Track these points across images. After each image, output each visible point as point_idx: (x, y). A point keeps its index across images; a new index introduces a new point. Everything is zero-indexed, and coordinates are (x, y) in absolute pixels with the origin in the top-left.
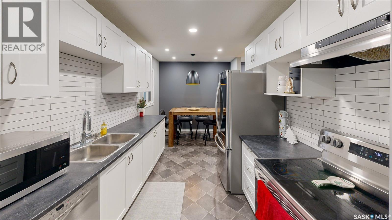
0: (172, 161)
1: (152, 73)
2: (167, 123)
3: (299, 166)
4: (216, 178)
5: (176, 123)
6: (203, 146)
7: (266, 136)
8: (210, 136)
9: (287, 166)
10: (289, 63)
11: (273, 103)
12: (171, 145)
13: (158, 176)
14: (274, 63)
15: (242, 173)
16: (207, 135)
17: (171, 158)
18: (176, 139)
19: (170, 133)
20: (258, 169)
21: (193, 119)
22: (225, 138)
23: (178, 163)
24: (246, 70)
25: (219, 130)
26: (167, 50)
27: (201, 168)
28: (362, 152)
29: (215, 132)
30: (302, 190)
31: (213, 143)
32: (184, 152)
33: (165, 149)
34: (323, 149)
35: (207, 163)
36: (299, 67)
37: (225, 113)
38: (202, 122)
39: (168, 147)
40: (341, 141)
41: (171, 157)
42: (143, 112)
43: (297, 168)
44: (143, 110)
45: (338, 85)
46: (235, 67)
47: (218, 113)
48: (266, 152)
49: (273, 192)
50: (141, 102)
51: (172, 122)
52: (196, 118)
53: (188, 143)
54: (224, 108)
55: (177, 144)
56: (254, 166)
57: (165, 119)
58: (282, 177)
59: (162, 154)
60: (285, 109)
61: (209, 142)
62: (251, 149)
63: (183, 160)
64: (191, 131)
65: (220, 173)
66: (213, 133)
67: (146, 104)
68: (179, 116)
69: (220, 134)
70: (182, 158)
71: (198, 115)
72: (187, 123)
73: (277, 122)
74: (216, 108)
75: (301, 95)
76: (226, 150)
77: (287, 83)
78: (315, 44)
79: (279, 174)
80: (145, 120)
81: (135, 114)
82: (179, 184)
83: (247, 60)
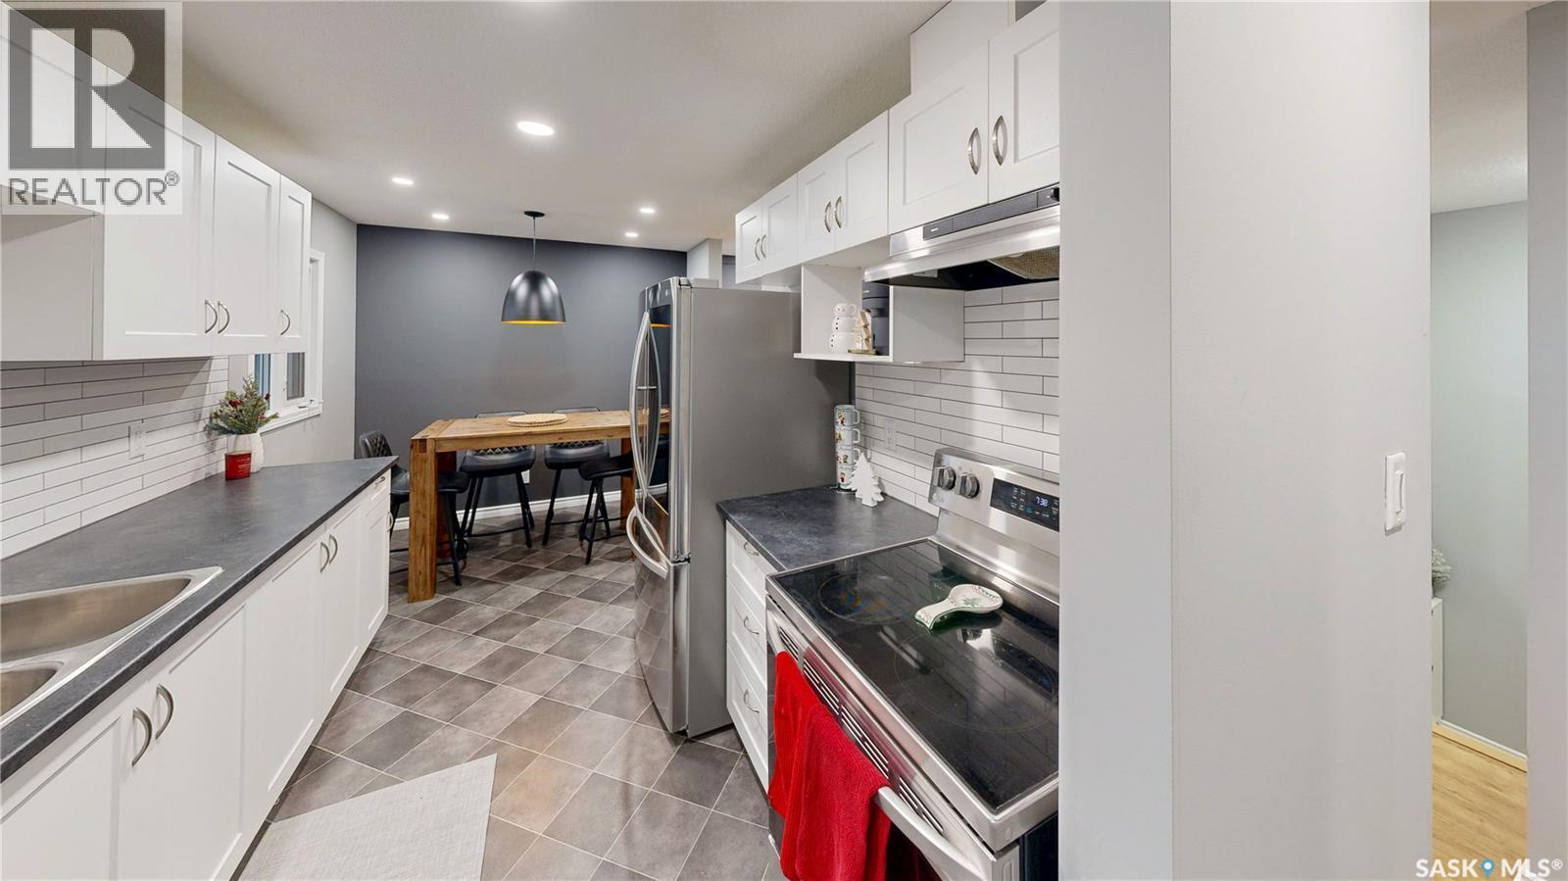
0: (426, 669)
1: (314, 274)
2: (401, 492)
3: (887, 574)
4: (633, 688)
5: (450, 485)
6: (576, 568)
7: (800, 490)
8: (607, 522)
9: (856, 582)
10: (860, 270)
11: (818, 382)
12: (421, 593)
13: (349, 767)
14: (820, 266)
15: (726, 642)
16: (596, 520)
17: (423, 654)
18: (450, 560)
19: (416, 538)
20: (778, 613)
21: (534, 460)
22: (668, 518)
23: (460, 670)
24: (738, 281)
25: (645, 491)
26: (403, 181)
27: (567, 666)
28: (1015, 501)
29: (626, 504)
30: (893, 651)
31: (622, 545)
32: (488, 613)
33: (388, 617)
34: (941, 508)
35: (597, 637)
36: (887, 282)
37: (667, 425)
38: (576, 470)
39: (407, 605)
40: (976, 478)
41: (421, 650)
42: (249, 455)
43: (882, 580)
44: (254, 444)
45: (971, 331)
46: (701, 269)
47: (641, 428)
48: (801, 545)
49: (820, 685)
50: (233, 404)
51: (429, 484)
52: (548, 456)
53: (508, 565)
54: (662, 407)
55: (457, 580)
56: (765, 604)
57: (388, 474)
58: (844, 621)
59: (372, 644)
60: (850, 400)
61: (602, 546)
62: (756, 545)
63: (486, 647)
64: (524, 513)
65: (647, 664)
66: (619, 505)
67: (268, 414)
68: (466, 456)
69: (649, 509)
70: (481, 640)
71: (556, 444)
72: (507, 482)
73: (831, 440)
74: (632, 410)
75: (889, 359)
76: (669, 566)
77: (856, 325)
78: (922, 228)
79: (835, 614)
80: (259, 494)
81: (191, 466)
82: (465, 769)
83: (742, 250)
